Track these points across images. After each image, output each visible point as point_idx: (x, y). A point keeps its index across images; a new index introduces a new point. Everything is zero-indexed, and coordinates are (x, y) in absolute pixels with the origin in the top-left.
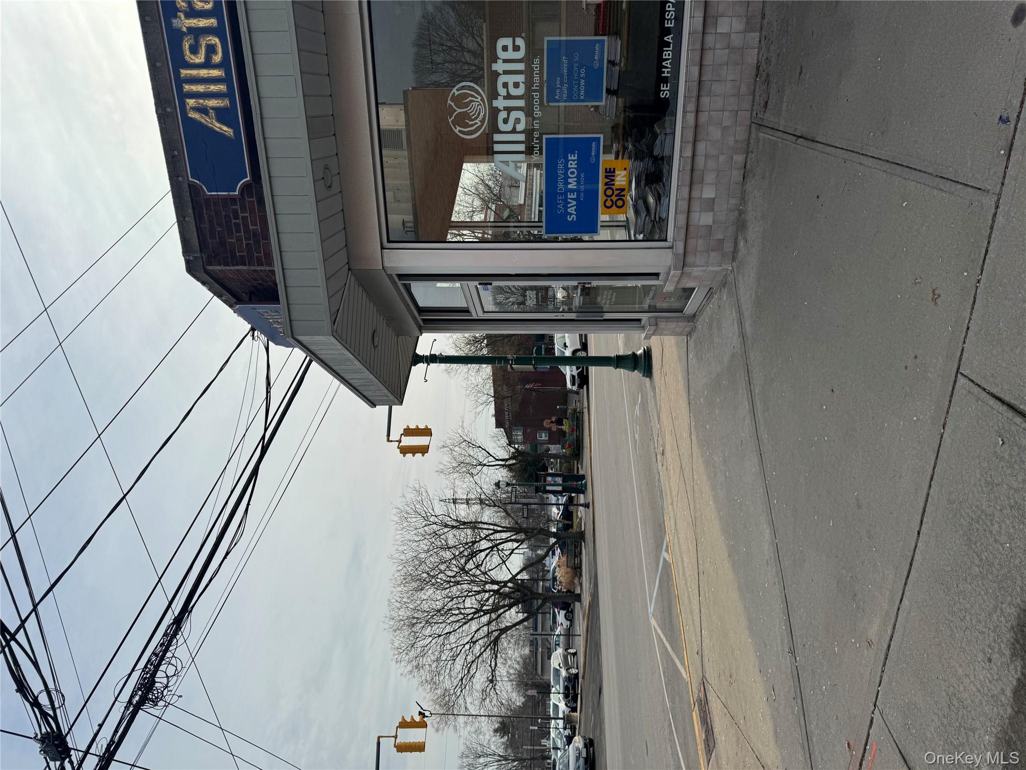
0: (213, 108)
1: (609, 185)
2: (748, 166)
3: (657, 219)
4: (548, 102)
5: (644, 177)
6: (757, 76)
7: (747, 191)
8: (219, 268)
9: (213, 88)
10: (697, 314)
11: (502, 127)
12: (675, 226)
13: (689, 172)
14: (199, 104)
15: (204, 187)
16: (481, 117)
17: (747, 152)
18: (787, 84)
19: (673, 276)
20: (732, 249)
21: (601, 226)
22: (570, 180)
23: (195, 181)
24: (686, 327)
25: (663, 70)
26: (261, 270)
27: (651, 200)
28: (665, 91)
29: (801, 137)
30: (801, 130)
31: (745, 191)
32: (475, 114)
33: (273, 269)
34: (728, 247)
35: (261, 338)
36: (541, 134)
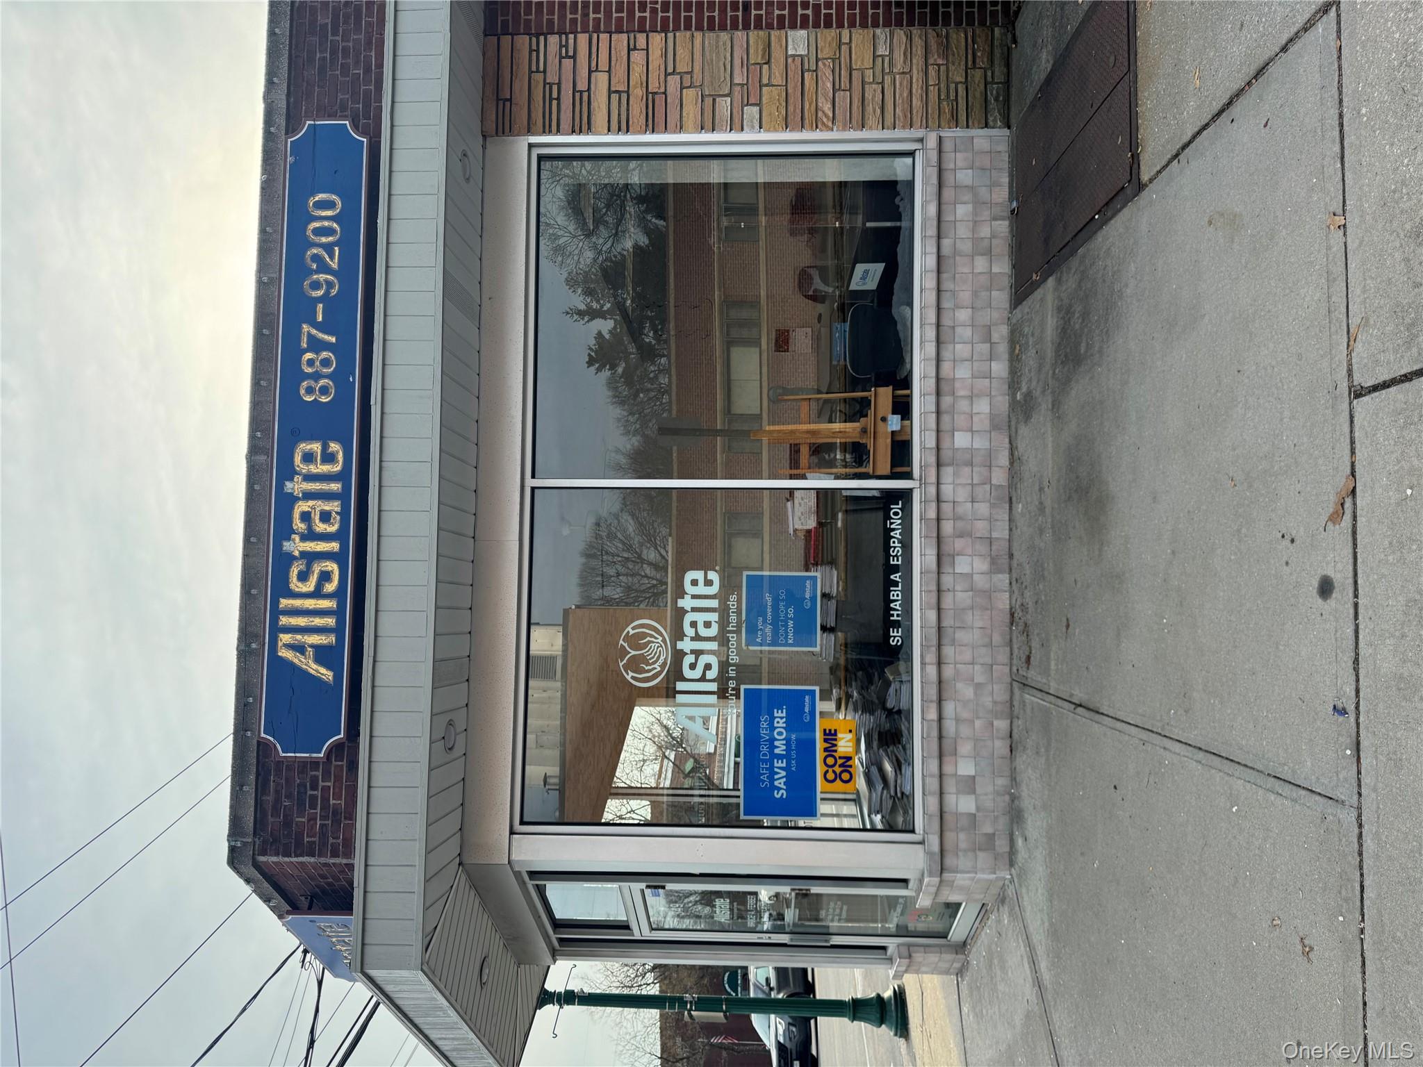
0: (312, 646)
1: (830, 750)
2: (1015, 736)
3: (899, 795)
4: (747, 645)
5: (876, 736)
6: (1012, 624)
7: (1017, 769)
8: (275, 859)
9: (318, 621)
10: (969, 941)
11: (687, 673)
12: (924, 812)
13: (936, 740)
14: (296, 640)
15: (278, 746)
16: (661, 661)
17: (1012, 718)
18: (1052, 637)
19: (928, 885)
20: (1007, 849)
21: (822, 799)
22: (776, 743)
23: (268, 737)
24: (953, 961)
25: (892, 612)
26: (334, 864)
27: (888, 767)
28: (896, 637)
29: (1080, 705)
30: (1079, 695)
31: (1015, 769)
32: (653, 657)
33: (352, 862)
34: (1002, 845)
35: (314, 965)
36: (738, 685)
